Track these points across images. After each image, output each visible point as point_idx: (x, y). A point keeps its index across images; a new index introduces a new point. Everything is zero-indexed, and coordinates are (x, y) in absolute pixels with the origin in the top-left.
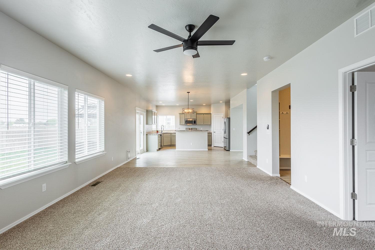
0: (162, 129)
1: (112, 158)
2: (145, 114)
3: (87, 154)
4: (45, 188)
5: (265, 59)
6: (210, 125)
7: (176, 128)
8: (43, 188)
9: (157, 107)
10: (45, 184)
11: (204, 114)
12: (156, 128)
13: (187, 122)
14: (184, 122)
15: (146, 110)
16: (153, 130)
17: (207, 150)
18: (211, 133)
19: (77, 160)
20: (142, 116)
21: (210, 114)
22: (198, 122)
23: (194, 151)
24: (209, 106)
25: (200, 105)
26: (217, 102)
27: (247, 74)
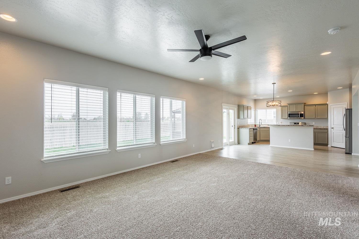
0: (260, 124)
1: (194, 145)
2: (236, 109)
3: (171, 140)
4: (140, 156)
5: (330, 32)
6: (327, 119)
7: (278, 123)
8: (139, 156)
9: (256, 101)
10: (140, 154)
11: (315, 105)
12: (254, 122)
13: (291, 115)
14: (286, 116)
15: (238, 105)
16: (249, 124)
17: (313, 149)
18: (327, 129)
19: (161, 143)
20: (232, 112)
21: (327, 105)
22: (306, 115)
23: (292, 149)
24: (325, 94)
25: (311, 95)
26: (334, 89)
27: (330, 53)
